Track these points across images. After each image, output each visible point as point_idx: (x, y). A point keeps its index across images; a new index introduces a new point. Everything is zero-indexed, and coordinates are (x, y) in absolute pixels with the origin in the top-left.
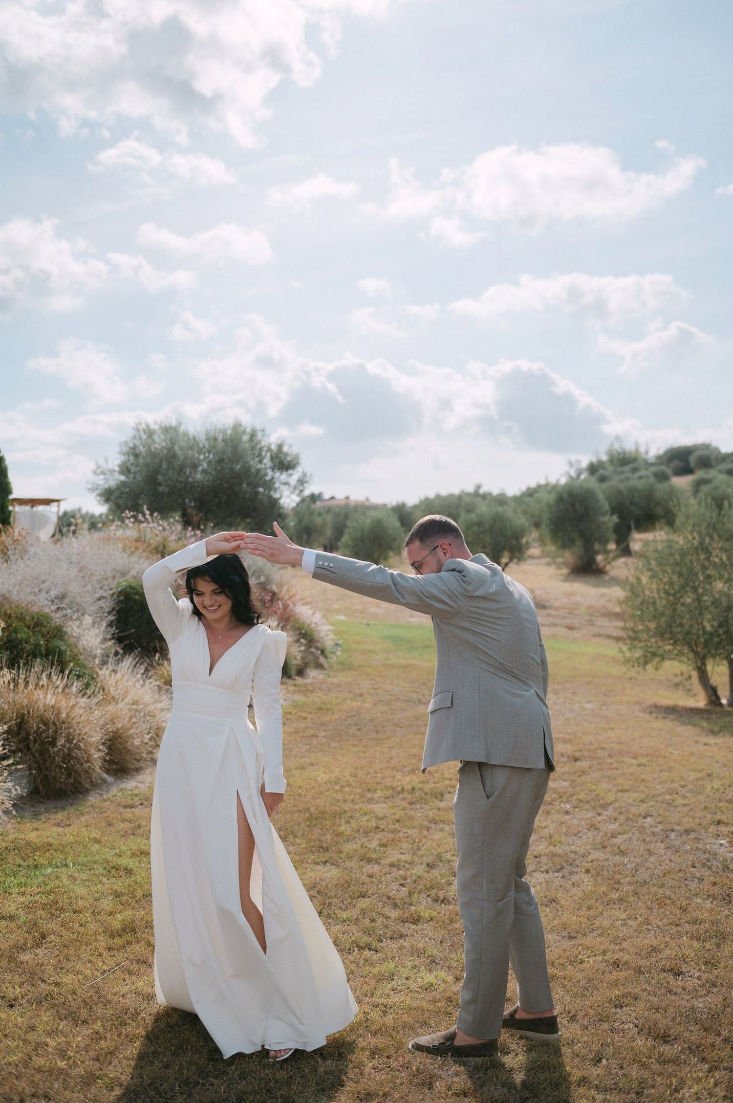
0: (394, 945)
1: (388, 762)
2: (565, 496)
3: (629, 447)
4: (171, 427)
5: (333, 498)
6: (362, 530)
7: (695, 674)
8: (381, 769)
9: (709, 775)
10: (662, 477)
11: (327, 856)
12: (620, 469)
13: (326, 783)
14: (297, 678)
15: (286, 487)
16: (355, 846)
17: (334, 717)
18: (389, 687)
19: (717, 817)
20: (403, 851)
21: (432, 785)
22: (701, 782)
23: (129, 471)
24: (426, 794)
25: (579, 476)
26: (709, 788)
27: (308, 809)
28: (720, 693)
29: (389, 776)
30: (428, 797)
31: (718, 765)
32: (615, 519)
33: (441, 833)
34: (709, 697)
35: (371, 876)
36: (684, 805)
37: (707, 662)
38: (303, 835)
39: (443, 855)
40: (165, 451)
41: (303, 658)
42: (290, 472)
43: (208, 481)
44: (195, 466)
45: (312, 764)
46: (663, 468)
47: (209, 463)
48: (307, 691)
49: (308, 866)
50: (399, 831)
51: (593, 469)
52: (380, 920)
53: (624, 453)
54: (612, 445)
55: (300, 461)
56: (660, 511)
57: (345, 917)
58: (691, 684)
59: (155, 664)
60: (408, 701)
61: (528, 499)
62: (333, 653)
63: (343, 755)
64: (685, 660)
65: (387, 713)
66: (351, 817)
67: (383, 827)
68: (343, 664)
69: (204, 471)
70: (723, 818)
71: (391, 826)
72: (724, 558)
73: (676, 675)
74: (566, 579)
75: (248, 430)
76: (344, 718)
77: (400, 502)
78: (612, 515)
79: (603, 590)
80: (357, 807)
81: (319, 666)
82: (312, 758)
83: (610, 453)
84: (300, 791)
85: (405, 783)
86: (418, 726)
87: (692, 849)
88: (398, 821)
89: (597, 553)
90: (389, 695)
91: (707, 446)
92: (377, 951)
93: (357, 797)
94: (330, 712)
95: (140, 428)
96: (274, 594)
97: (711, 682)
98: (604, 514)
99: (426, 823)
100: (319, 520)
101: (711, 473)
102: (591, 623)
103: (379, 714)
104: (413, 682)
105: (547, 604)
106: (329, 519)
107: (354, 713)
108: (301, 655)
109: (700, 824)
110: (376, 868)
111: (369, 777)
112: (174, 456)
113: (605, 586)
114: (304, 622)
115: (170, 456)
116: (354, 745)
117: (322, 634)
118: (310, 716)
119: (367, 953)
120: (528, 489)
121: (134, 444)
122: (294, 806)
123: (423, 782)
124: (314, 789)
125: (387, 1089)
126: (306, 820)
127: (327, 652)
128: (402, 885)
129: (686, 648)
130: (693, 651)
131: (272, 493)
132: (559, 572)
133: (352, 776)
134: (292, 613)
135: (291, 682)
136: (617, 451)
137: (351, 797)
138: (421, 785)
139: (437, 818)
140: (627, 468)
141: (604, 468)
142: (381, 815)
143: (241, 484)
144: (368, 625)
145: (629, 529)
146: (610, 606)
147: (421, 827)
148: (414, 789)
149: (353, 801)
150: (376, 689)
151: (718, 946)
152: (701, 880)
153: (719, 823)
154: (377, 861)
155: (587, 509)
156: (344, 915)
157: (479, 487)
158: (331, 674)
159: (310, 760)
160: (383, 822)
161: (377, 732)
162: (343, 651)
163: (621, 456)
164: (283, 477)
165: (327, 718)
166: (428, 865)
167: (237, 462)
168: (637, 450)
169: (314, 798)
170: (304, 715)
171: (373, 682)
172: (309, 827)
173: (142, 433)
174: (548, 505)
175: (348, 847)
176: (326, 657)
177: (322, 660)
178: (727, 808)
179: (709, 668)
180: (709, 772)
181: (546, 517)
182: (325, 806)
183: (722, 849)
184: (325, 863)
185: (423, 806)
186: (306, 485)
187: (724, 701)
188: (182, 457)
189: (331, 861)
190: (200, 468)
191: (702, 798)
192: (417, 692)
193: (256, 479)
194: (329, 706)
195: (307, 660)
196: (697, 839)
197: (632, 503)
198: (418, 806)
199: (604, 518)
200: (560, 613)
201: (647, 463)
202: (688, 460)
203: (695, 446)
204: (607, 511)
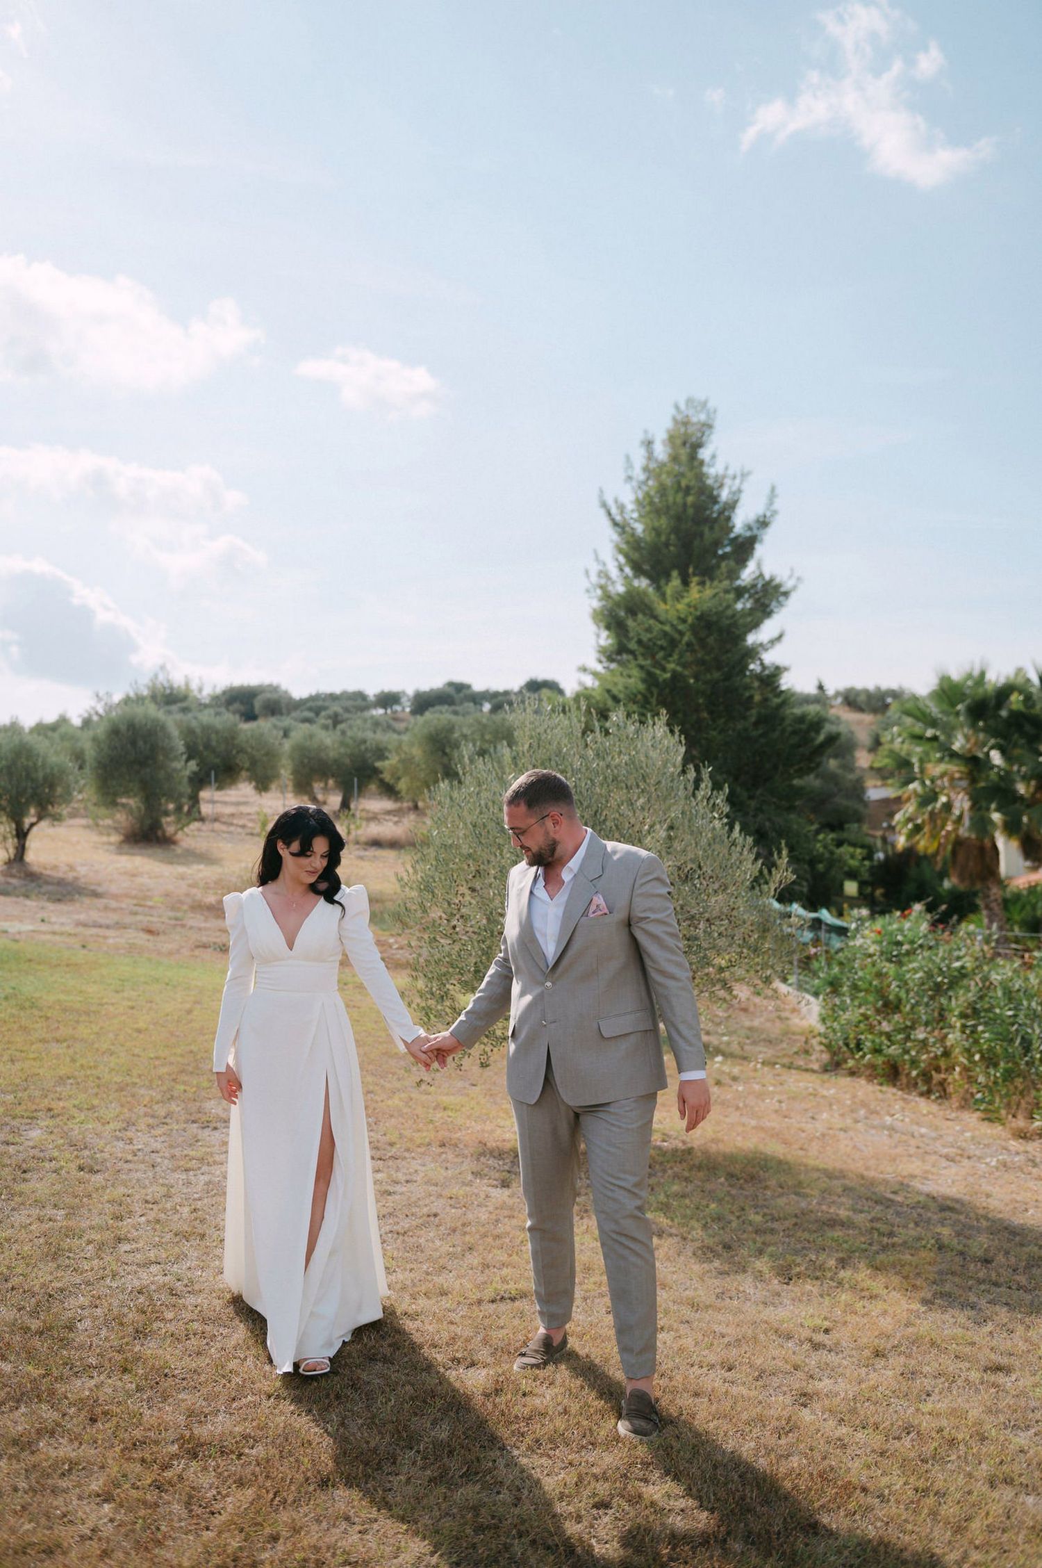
12: (164, 707)
32: (193, 766)
53: (171, 688)
54: (156, 676)
56: (243, 760)
74: (120, 849)
78: (188, 759)
79: (181, 869)
83: (152, 687)
89: (165, 813)
91: (274, 689)
98: (176, 758)
102: (179, 923)
105: (100, 890)
113: (183, 864)
132: (105, 839)
136: (162, 685)
140: (174, 708)
146: (198, 894)
155: (154, 748)
163: (168, 691)
168: (187, 685)
181: (90, 752)
197: (207, 747)
199: (178, 765)
200: (123, 906)
201: (200, 704)
202: (252, 706)
203: (260, 686)
204: (182, 754)
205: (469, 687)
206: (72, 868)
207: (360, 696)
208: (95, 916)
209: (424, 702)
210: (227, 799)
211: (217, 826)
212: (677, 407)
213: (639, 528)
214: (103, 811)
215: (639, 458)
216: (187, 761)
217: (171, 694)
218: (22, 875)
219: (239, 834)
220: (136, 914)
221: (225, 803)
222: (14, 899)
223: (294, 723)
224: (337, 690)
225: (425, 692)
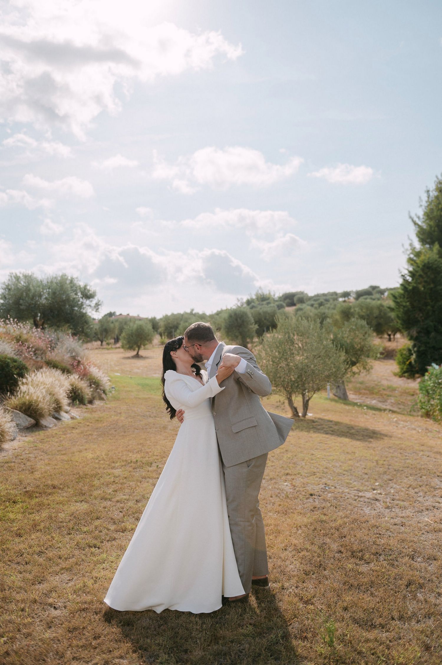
0: (109, 544)
1: (127, 447)
2: (233, 315)
3: (266, 292)
4: (28, 276)
5: (121, 314)
6: (132, 330)
7: (287, 402)
8: (122, 451)
9: (286, 451)
10: (280, 307)
11: (83, 498)
12: (261, 303)
13: (91, 459)
14: (88, 405)
15: (89, 308)
16: (99, 492)
17: (103, 425)
18: (136, 409)
19: (287, 472)
20: (125, 494)
21: (147, 459)
22: (282, 454)
23: (6, 298)
24: (143, 464)
25: (242, 306)
26: (285, 456)
27: (79, 473)
28: (298, 410)
29: (126, 455)
30: (144, 465)
31: (292, 446)
32: (257, 327)
33: (147, 484)
34: (293, 412)
35: (105, 508)
36: (272, 466)
37: (292, 395)
38: (73, 487)
39: (145, 495)
40: (25, 288)
41: (92, 395)
42: (91, 299)
43: (47, 303)
44: (40, 296)
45: (86, 449)
46: (282, 303)
47: (49, 294)
48: (93, 411)
49: (72, 503)
50: (126, 483)
51: (249, 302)
52: (105, 531)
54: (258, 291)
55: (97, 294)
57: (85, 530)
58: (284, 406)
59: (7, 398)
60: (144, 416)
61: (217, 316)
62: (111, 392)
63: (103, 444)
64: (282, 394)
65: (132, 422)
66: (101, 477)
67: (116, 481)
68: (115, 397)
69: (46, 298)
70: (290, 472)
71: (121, 481)
72: (300, 345)
73: (277, 402)
75: (69, 278)
76: (108, 425)
77: (153, 317)
78: (255, 324)
80: (105, 471)
81: (101, 399)
82: (87, 446)
83: (257, 295)
84: (77, 464)
85: (133, 458)
86: (146, 429)
87: (272, 488)
88: (126, 478)
89: (248, 343)
90: (135, 413)
91: (302, 293)
92: (99, 548)
93: (107, 466)
94: (102, 422)
95: (12, 275)
96: (79, 362)
97: (294, 405)
98: (251, 324)
99: (140, 479)
100: (112, 325)
101: (304, 306)
103: (127, 423)
104: (149, 406)
106: (117, 324)
107: (114, 423)
108: (91, 393)
109: (278, 475)
110: (109, 503)
111: (115, 455)
112: (29, 290)
114: (94, 376)
115: (27, 289)
116: (110, 439)
117: (104, 382)
118: (91, 424)
119: (93, 550)
120: (218, 311)
121: (8, 284)
122: (72, 472)
123: (143, 458)
124: (84, 462)
125: (85, 625)
126: (76, 479)
127: (107, 392)
128: (121, 512)
129: (282, 388)
130: (286, 390)
131: (82, 310)
133: (106, 455)
134: (88, 371)
135: (85, 407)
136: (260, 294)
137: (103, 466)
138: (142, 459)
139: (146, 476)
140: (265, 303)
141: (254, 302)
142: (117, 475)
143: (65, 305)
144: (131, 378)
145: (264, 331)
147: (137, 480)
148: (137, 461)
149: (104, 468)
150: (129, 410)
151: (276, 537)
152: (274, 504)
153: (287, 474)
154: (110, 500)
155: (243, 321)
156: (85, 529)
157: (193, 310)
158: (107, 402)
159: (85, 447)
160: (118, 479)
161: (125, 432)
162: (115, 390)
163: (262, 296)
164: (88, 302)
165: (100, 425)
166: (137, 501)
167: (63, 294)
168: (270, 293)
169: (83, 467)
170: (88, 424)
171: (128, 406)
172: (77, 482)
173: (13, 278)
174: (224, 319)
175: (96, 493)
176: (106, 394)
177: (103, 396)
178: (292, 467)
179: (293, 398)
180: (286, 449)
181: (223, 325)
182: (88, 471)
183: (288, 487)
184: (81, 501)
185: (141, 470)
186: (99, 307)
187: (300, 414)
188: (33, 291)
189: (85, 500)
190: (44, 297)
191: (281, 462)
192: (150, 412)
193: (73, 303)
194: (102, 419)
195: (94, 396)
196: (276, 483)
197: (265, 319)
198: (138, 470)
201: (274, 300)
202: (293, 300)
203: (297, 292)
204: (253, 322)
205: (378, 287)
207: (335, 294)
209: (360, 295)
212: (437, 177)
213: (425, 226)
215: (425, 198)
223: (307, 306)
224: (326, 292)
225: (360, 291)
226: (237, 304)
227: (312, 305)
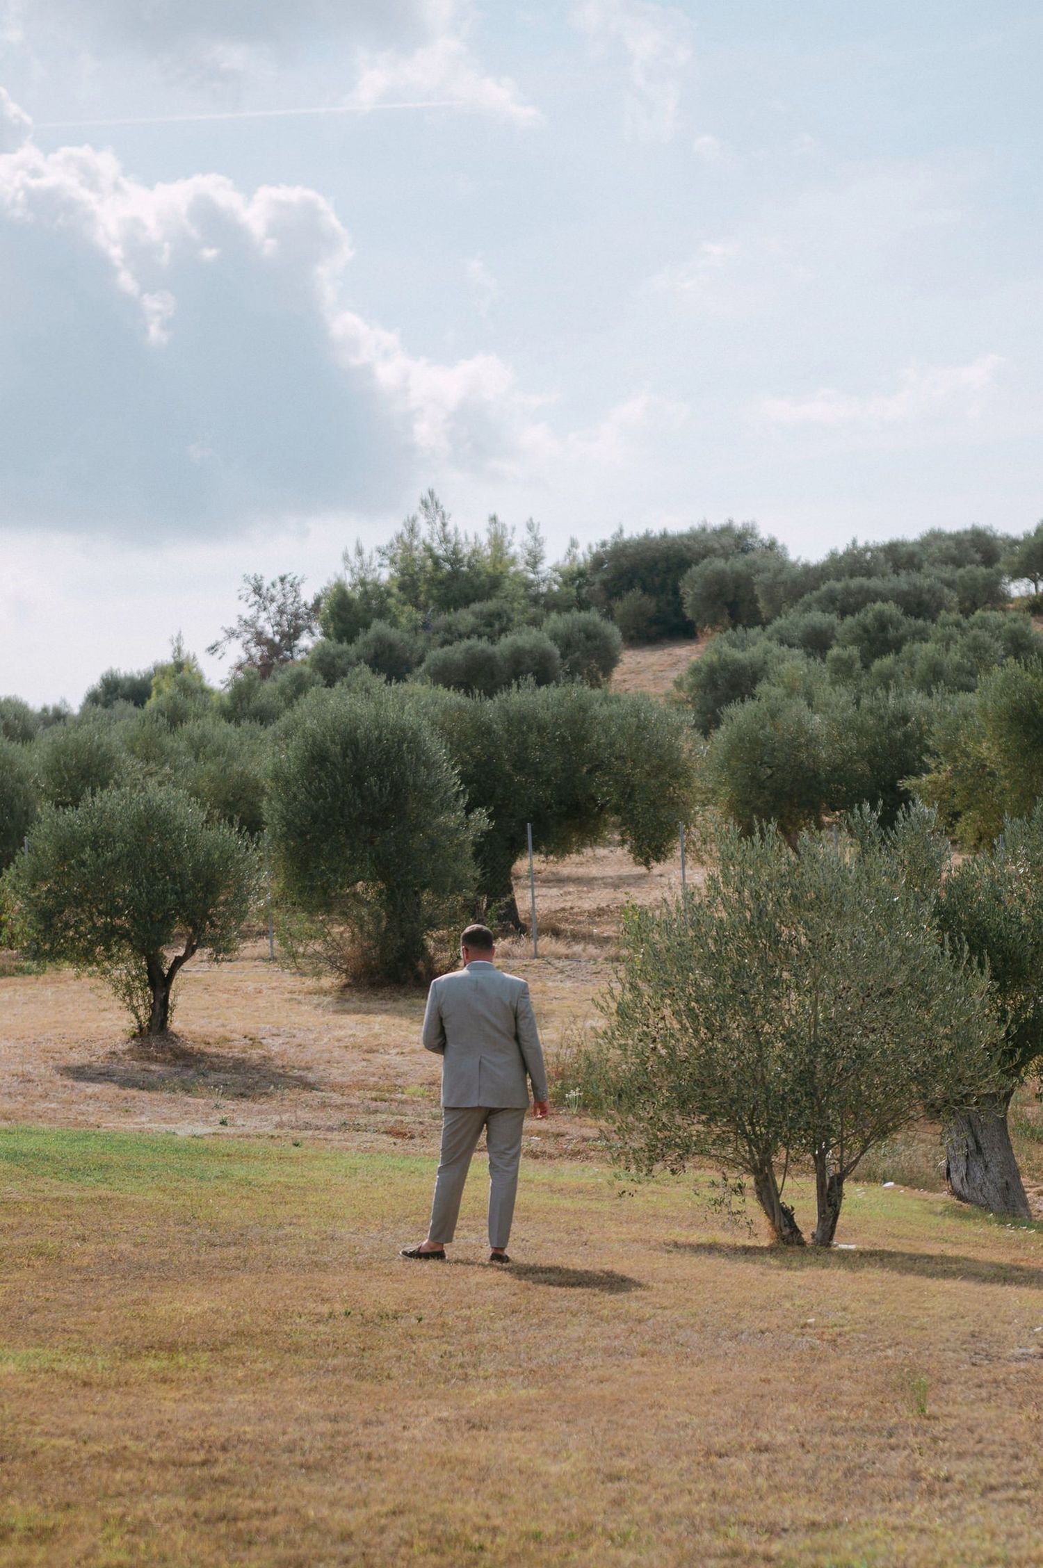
12: (439, 618)
28: (798, 1219)
34: (777, 1227)
37: (773, 1158)
46: (590, 616)
53: (455, 559)
56: (604, 789)
58: (742, 1202)
64: (731, 1155)
78: (470, 806)
89: (426, 922)
98: (446, 806)
101: (756, 645)
105: (311, 1077)
129: (731, 1129)
130: (745, 1135)
132: (310, 983)
136: (430, 550)
140: (466, 616)
141: (382, 613)
155: (397, 788)
163: (445, 568)
168: (498, 545)
179: (778, 1169)
187: (807, 1235)
197: (521, 764)
199: (450, 819)
200: (354, 1101)
201: (535, 600)
202: (678, 601)
203: (693, 536)
204: (457, 794)
206: (254, 1041)
208: (305, 1115)
210: (594, 871)
211: (547, 944)
214: (300, 922)
216: (469, 809)
217: (455, 575)
218: (169, 1056)
219: (594, 959)
220: (376, 1112)
221: (589, 882)
222: (166, 1095)
223: (777, 650)
226: (248, 624)
227: (817, 643)
